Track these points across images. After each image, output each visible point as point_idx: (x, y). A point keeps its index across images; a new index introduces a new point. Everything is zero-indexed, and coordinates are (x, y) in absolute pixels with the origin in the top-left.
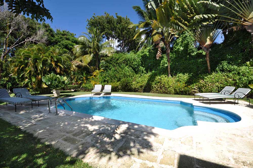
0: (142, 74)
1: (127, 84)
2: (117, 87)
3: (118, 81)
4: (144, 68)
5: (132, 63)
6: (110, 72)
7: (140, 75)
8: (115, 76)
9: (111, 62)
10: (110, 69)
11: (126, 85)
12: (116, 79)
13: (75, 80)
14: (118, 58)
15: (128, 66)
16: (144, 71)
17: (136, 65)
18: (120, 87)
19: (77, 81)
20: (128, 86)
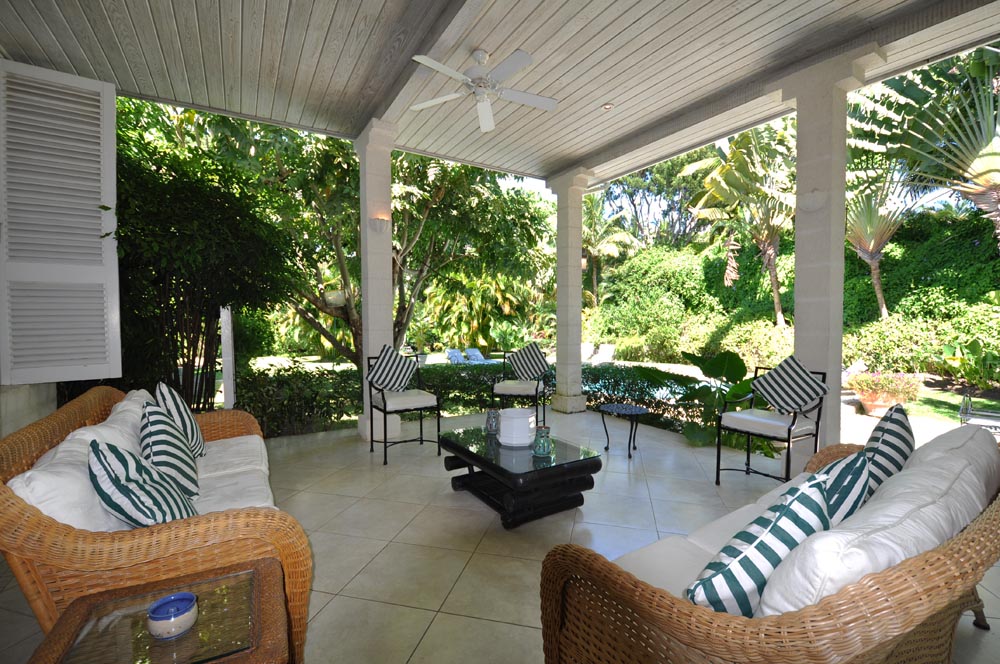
0: (710, 315)
1: (662, 343)
2: (640, 348)
3: (643, 333)
4: (717, 299)
5: (684, 283)
6: (625, 308)
7: (703, 318)
8: (636, 318)
9: (629, 280)
10: (625, 300)
11: (662, 346)
12: (637, 327)
13: (538, 327)
14: (646, 268)
15: (670, 293)
16: (716, 308)
17: (694, 288)
18: (645, 349)
19: (541, 328)
20: (665, 347)
